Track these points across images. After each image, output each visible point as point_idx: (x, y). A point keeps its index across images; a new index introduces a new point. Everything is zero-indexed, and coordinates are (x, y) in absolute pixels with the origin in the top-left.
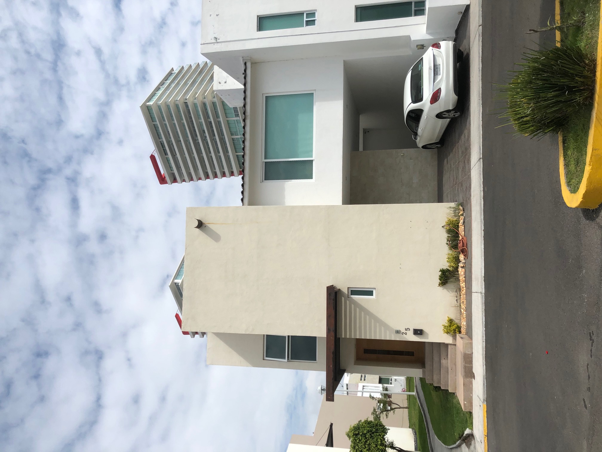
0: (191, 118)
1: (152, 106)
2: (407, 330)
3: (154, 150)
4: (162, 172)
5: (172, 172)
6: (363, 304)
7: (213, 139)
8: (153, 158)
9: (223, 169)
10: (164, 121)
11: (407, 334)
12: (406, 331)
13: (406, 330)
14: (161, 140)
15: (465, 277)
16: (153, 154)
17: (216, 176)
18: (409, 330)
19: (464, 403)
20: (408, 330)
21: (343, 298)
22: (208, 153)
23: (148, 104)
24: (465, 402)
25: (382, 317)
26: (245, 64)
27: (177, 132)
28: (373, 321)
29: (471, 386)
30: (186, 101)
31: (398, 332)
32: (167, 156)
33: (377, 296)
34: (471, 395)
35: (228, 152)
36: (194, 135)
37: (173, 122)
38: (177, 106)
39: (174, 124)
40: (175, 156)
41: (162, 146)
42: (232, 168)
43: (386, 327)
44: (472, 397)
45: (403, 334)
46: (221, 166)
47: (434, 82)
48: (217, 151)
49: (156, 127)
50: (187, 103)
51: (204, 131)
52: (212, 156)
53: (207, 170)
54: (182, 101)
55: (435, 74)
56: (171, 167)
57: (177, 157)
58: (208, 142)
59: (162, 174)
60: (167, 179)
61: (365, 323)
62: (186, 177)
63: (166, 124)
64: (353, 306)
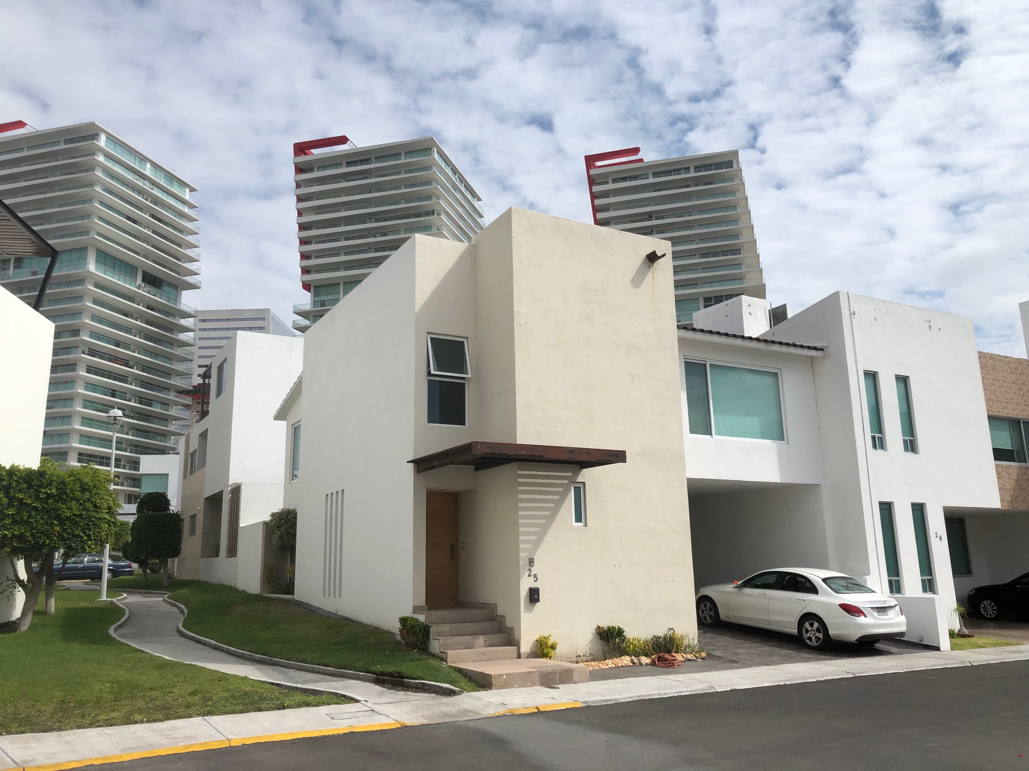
0: (408, 217)
1: (432, 157)
2: (535, 577)
3: (355, 145)
4: (315, 151)
5: (316, 169)
6: (565, 505)
7: (370, 249)
8: (343, 140)
9: (316, 257)
10: (406, 172)
11: (529, 578)
12: (533, 576)
13: (535, 575)
14: (373, 159)
15: (622, 666)
16: (349, 142)
17: (303, 242)
18: (535, 581)
19: (504, 674)
20: (535, 579)
21: (570, 474)
22: (347, 236)
23: (436, 150)
24: (505, 677)
25: (550, 536)
26: (822, 350)
27: (385, 190)
28: (544, 521)
29: (529, 684)
30: (436, 214)
31: (531, 562)
32: (344, 164)
33: (577, 528)
34: (516, 686)
35: (346, 269)
36: (379, 217)
37: (403, 187)
38: (429, 197)
39: (399, 188)
40: (345, 179)
41: (363, 160)
42: (316, 272)
43: (537, 544)
44: (513, 687)
45: (529, 571)
46: (320, 254)
47: (871, 608)
48: (348, 250)
49: (396, 155)
50: (433, 214)
51: (384, 235)
52: (340, 241)
53: (316, 229)
54: (437, 208)
55: (878, 610)
56: (324, 167)
57: (341, 182)
58: (366, 238)
59: (311, 150)
60: (303, 158)
61: (540, 509)
62: (304, 191)
63: (399, 173)
64: (562, 489)
